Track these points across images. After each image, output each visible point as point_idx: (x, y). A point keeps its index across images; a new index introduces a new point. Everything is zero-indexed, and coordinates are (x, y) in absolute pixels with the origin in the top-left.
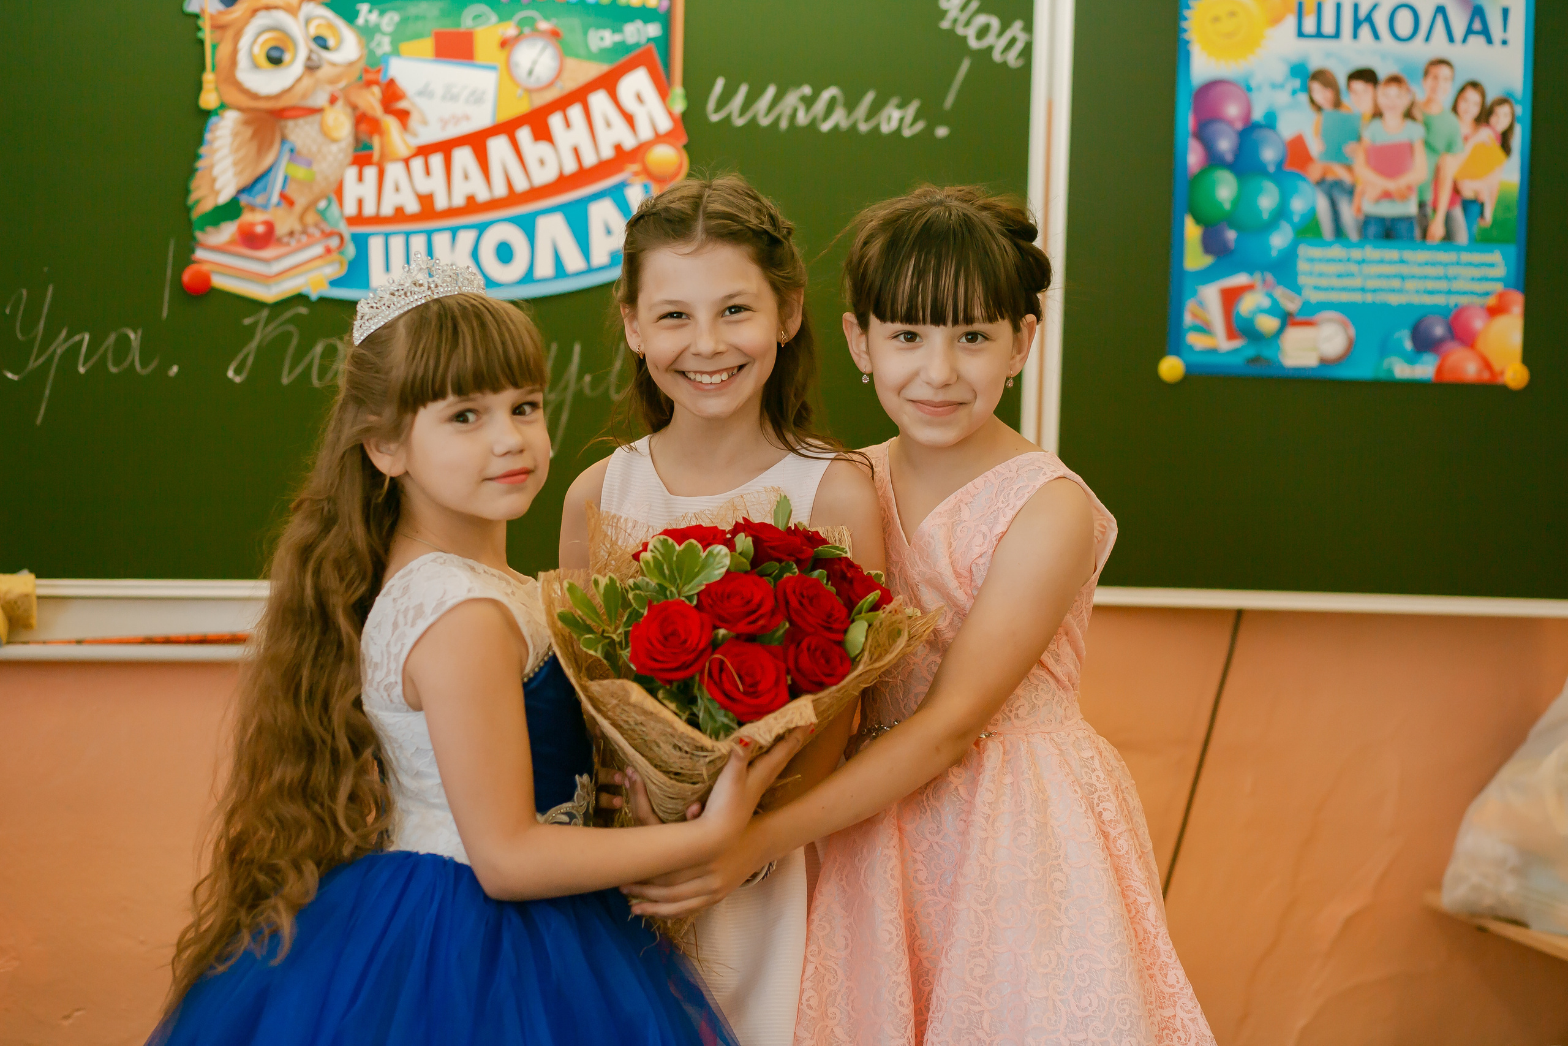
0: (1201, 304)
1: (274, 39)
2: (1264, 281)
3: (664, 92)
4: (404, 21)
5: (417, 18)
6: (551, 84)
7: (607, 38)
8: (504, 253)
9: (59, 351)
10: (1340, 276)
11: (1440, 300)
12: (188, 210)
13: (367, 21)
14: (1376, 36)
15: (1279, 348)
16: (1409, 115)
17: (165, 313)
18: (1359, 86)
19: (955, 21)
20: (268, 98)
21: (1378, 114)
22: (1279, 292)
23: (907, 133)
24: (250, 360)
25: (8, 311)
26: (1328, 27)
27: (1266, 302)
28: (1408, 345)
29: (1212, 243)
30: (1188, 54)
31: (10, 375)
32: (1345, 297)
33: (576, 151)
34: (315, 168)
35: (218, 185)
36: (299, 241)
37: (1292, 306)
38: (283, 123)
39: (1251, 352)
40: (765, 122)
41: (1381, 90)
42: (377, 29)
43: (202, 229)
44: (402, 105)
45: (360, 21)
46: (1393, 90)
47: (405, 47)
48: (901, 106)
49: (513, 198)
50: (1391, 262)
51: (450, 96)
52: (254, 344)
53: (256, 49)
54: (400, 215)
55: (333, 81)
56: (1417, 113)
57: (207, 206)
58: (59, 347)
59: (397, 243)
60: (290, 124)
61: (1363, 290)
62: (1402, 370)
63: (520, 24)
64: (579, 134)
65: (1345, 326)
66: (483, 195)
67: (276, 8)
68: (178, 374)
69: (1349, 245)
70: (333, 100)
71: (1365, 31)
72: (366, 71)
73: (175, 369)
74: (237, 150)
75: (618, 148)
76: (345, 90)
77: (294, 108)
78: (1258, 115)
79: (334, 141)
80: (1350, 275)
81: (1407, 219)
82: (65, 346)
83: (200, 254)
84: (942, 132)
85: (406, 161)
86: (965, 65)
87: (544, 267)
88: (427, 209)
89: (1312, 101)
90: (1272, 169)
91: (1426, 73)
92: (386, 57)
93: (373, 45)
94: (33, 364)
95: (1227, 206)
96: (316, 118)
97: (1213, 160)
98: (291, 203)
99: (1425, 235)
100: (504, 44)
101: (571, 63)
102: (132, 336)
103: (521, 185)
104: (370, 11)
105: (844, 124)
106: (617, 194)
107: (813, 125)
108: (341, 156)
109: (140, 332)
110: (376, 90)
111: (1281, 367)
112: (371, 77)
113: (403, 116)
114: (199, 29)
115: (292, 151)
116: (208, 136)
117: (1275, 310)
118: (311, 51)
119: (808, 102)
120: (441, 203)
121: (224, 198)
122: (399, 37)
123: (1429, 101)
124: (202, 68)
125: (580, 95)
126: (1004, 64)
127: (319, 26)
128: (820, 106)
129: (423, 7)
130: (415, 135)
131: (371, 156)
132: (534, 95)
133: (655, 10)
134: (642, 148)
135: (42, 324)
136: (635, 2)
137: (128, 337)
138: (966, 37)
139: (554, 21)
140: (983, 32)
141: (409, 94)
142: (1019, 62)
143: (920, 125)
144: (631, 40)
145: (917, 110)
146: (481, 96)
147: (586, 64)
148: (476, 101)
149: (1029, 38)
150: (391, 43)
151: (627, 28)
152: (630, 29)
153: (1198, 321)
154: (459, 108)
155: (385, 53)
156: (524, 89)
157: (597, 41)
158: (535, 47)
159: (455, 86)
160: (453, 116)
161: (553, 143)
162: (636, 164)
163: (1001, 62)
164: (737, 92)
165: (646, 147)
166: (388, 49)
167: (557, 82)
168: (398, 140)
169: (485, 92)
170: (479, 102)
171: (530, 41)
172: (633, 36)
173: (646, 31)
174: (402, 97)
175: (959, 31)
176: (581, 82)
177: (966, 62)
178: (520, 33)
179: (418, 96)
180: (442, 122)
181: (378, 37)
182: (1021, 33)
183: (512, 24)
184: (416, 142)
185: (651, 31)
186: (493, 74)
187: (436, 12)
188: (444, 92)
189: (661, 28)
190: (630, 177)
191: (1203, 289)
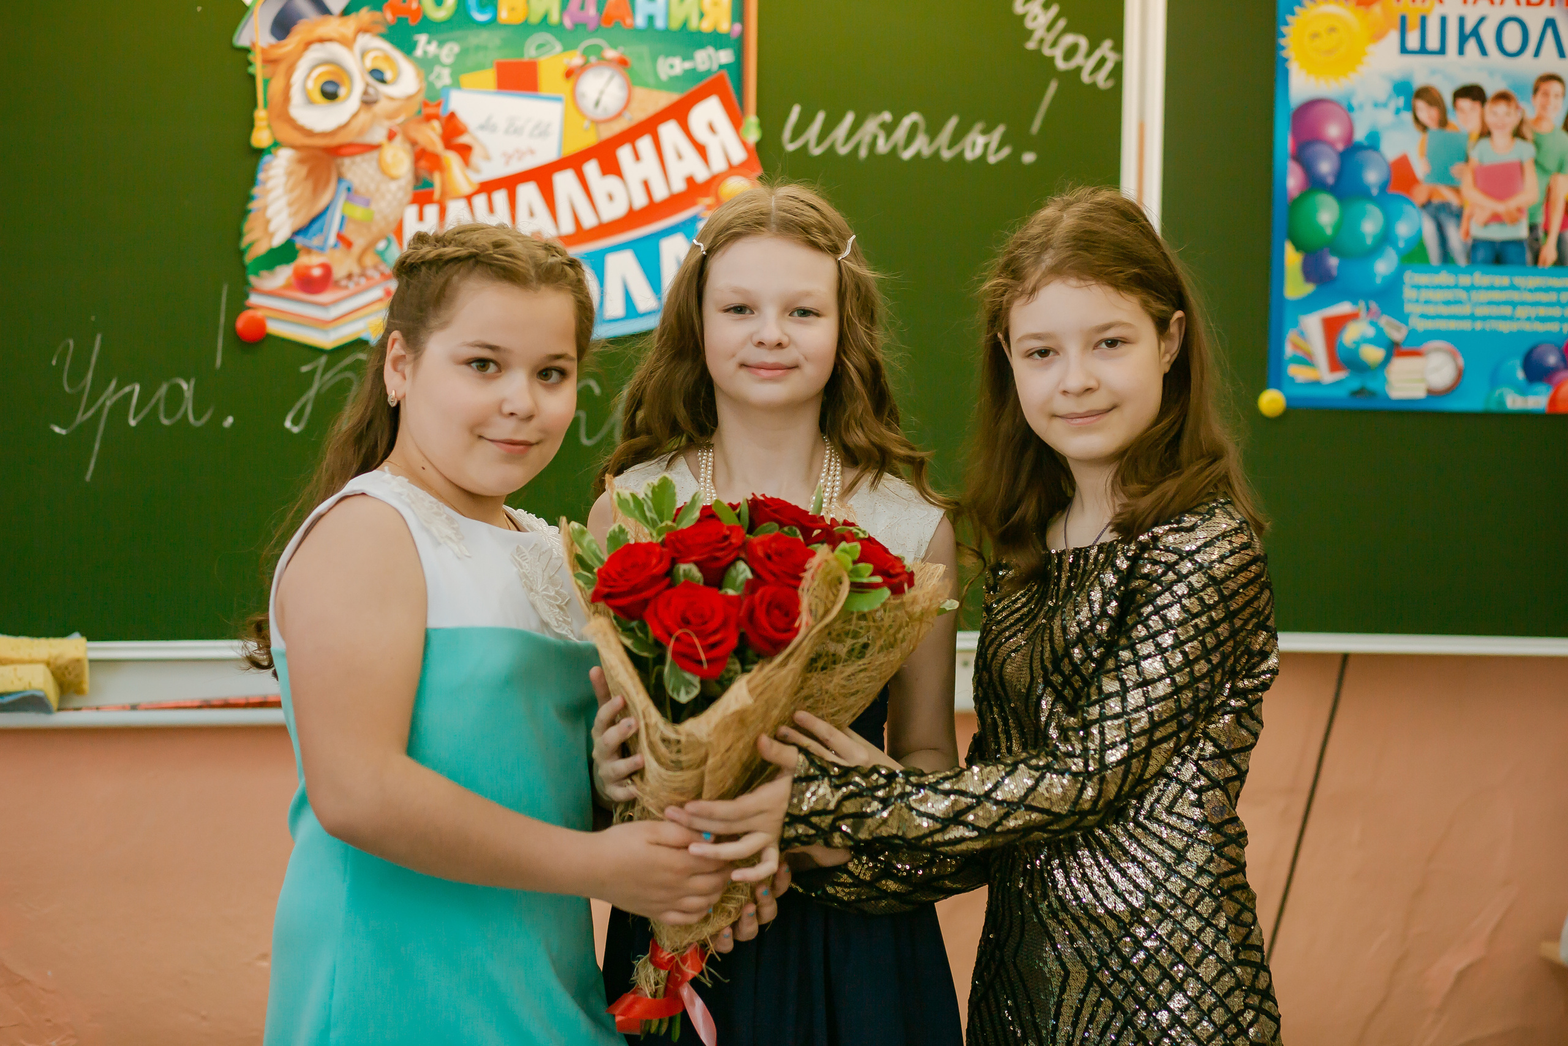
0: (1302, 335)
1: (328, 73)
2: (1368, 309)
3: (737, 122)
4: (464, 53)
5: (478, 48)
6: (619, 115)
7: (679, 66)
9: (108, 403)
10: (1448, 303)
11: (1554, 327)
12: (241, 253)
13: (425, 53)
14: (1484, 52)
15: (1385, 380)
16: (1518, 133)
17: (219, 362)
18: (1465, 103)
19: (1041, 41)
20: (324, 135)
21: (1485, 133)
22: (1384, 321)
23: (992, 159)
24: (308, 410)
25: (54, 362)
26: (1433, 43)
27: (1371, 332)
28: (1520, 375)
29: (1314, 270)
30: (1286, 72)
31: (57, 429)
32: (1453, 325)
33: (646, 184)
34: (374, 207)
35: (272, 227)
36: (357, 284)
37: (1398, 336)
38: (339, 161)
39: (1355, 384)
40: (843, 151)
41: (1488, 107)
42: (436, 60)
43: (257, 274)
44: (464, 139)
45: (419, 52)
46: (1502, 108)
47: (465, 79)
48: (986, 132)
49: (581, 235)
50: (1502, 289)
51: (513, 129)
52: (312, 393)
53: (310, 84)
55: (390, 116)
56: (1526, 131)
57: (261, 249)
58: (109, 398)
60: (347, 161)
61: (1473, 317)
62: (1514, 402)
63: (585, 53)
64: (648, 166)
65: (1454, 356)
66: (549, 231)
67: (330, 40)
68: (233, 424)
69: (1458, 271)
70: (391, 136)
71: (1471, 45)
72: (426, 104)
73: (229, 421)
74: (292, 190)
75: (690, 180)
76: (404, 125)
77: (350, 145)
78: (1360, 136)
79: (393, 178)
80: (1458, 302)
81: (1518, 243)
82: (115, 398)
83: (254, 299)
84: (1029, 158)
85: (469, 198)
86: (1053, 87)
87: (614, 307)
89: (1417, 120)
90: (1375, 192)
91: (1536, 90)
92: (447, 89)
93: (432, 77)
94: (81, 418)
95: (1329, 231)
96: (374, 154)
97: (1313, 183)
98: (349, 244)
99: (1536, 260)
100: (569, 74)
101: (639, 92)
102: (185, 386)
103: (589, 221)
104: (429, 42)
105: (927, 152)
106: (688, 228)
107: (894, 152)
108: (400, 195)
109: (192, 382)
110: (436, 124)
111: (1387, 398)
112: (430, 111)
113: (465, 151)
114: (250, 64)
115: (349, 189)
116: (261, 176)
117: (1379, 340)
118: (368, 85)
119: (889, 129)
121: (278, 240)
122: (459, 69)
123: (1539, 119)
124: (254, 104)
125: (649, 126)
126: (1094, 85)
127: (375, 58)
128: (901, 133)
129: (484, 37)
130: (477, 171)
131: (432, 193)
132: (602, 127)
133: (727, 36)
134: (715, 180)
135: (90, 375)
136: (706, 26)
137: (180, 387)
138: (1052, 59)
139: (621, 49)
140: (1071, 52)
141: (470, 129)
142: (1109, 84)
143: (1007, 151)
144: (702, 68)
145: (1003, 135)
146: (546, 128)
147: (655, 94)
148: (541, 134)
149: (1119, 58)
150: (451, 75)
151: (698, 54)
152: (701, 56)
153: (1299, 352)
154: (523, 142)
155: (444, 86)
156: (589, 120)
157: (667, 69)
158: (602, 76)
159: (518, 119)
160: (518, 151)
161: (621, 176)
162: (708, 197)
163: (1090, 84)
164: (813, 120)
165: (719, 179)
166: (448, 81)
167: (625, 113)
168: (459, 176)
169: (550, 125)
170: (544, 135)
171: (597, 70)
172: (704, 63)
173: (718, 58)
174: (464, 132)
175: (1045, 51)
176: (651, 113)
177: (1054, 84)
178: (586, 62)
179: (480, 130)
180: (505, 156)
181: (437, 68)
182: (1111, 52)
183: (578, 53)
184: (478, 178)
185: (723, 57)
186: (559, 106)
187: (497, 42)
188: (507, 125)
189: (733, 54)
190: (702, 210)
191: (1304, 318)
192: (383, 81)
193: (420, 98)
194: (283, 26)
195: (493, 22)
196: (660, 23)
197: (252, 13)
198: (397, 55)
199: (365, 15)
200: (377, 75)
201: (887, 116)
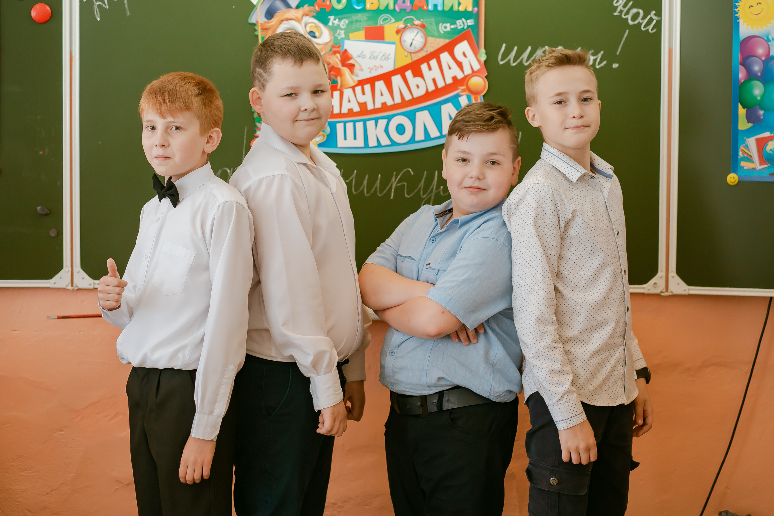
0: (747, 147)
3: (476, 53)
4: (351, 23)
5: (357, 21)
6: (422, 49)
7: (449, 27)
8: (401, 129)
13: (333, 23)
19: (621, 12)
23: (597, 67)
29: (751, 117)
30: (738, 24)
33: (434, 80)
39: (772, 170)
40: (526, 64)
42: (338, 27)
44: (351, 62)
45: (330, 24)
47: (351, 35)
48: (593, 55)
49: (404, 103)
51: (373, 57)
54: (351, 113)
59: (350, 126)
63: (405, 23)
64: (435, 72)
66: (390, 103)
67: (291, 19)
72: (333, 46)
75: (455, 78)
78: (772, 53)
84: (615, 66)
85: (353, 88)
86: (627, 33)
87: (420, 136)
88: (364, 110)
92: (343, 39)
93: (336, 35)
95: (759, 98)
97: (751, 76)
100: (398, 32)
101: (430, 39)
102: (229, 171)
103: (408, 97)
104: (335, 19)
106: (454, 100)
109: (232, 169)
112: (336, 49)
113: (351, 67)
114: (256, 30)
120: (370, 107)
122: (348, 31)
125: (435, 54)
126: (647, 31)
127: (311, 26)
129: (359, 16)
130: (357, 76)
131: (337, 86)
132: (413, 55)
133: (471, 12)
134: (466, 78)
136: (461, 9)
137: (227, 171)
138: (627, 19)
139: (422, 20)
140: (635, 17)
141: (354, 57)
142: (655, 30)
143: (605, 63)
144: (459, 28)
145: (602, 56)
146: (388, 56)
147: (438, 40)
148: (385, 59)
149: (659, 19)
150: (345, 33)
151: (458, 22)
152: (459, 22)
153: (746, 156)
154: (378, 62)
155: (342, 38)
156: (409, 52)
157: (443, 29)
158: (413, 32)
159: (376, 52)
160: (375, 66)
161: (423, 77)
162: (463, 86)
163: (645, 31)
164: (512, 50)
165: (468, 77)
166: (343, 36)
167: (424, 49)
168: (349, 78)
169: (389, 54)
170: (387, 59)
171: (411, 30)
172: (460, 25)
173: (467, 23)
174: (350, 58)
175: (623, 16)
176: (436, 48)
177: (627, 31)
178: (406, 26)
179: (358, 58)
180: (369, 69)
181: (338, 31)
182: (654, 16)
183: (402, 22)
184: (357, 79)
185: (469, 23)
186: (393, 46)
187: (366, 18)
188: (370, 55)
189: (474, 21)
190: (461, 92)
191: (747, 140)
192: (315, 37)
193: (331, 44)
194: (270, 14)
195: (364, 10)
196: (440, 8)
197: (257, 8)
198: (321, 25)
199: (306, 8)
200: (312, 34)
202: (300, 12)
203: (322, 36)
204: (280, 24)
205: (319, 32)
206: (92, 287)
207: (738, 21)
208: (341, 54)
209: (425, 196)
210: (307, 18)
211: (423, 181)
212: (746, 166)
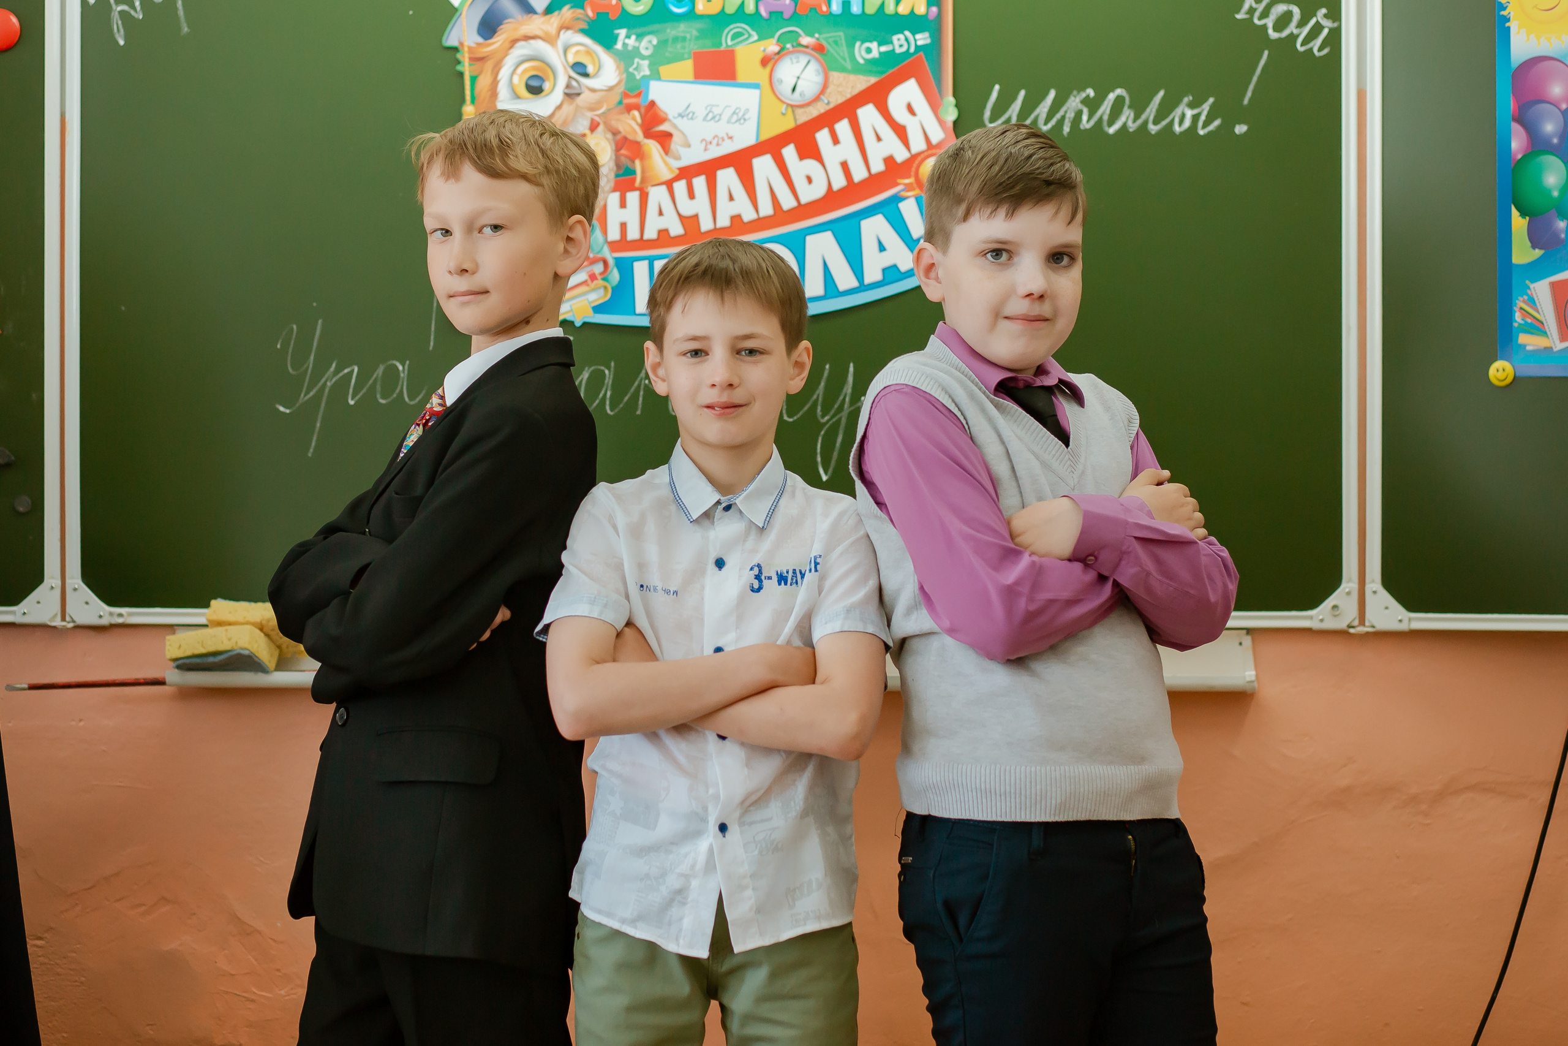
0: (1532, 302)
1: (534, 68)
3: (935, 106)
4: (662, 43)
5: (676, 39)
6: (817, 99)
7: (876, 50)
9: (329, 384)
13: (625, 45)
17: (432, 345)
19: (1252, 11)
23: (1201, 132)
25: (279, 346)
29: (1540, 235)
30: (1507, 32)
31: (282, 409)
33: (845, 166)
42: (636, 52)
44: (664, 127)
45: (619, 46)
47: (664, 70)
48: (1191, 106)
49: (780, 216)
51: (712, 116)
53: (516, 79)
54: (664, 238)
55: (593, 108)
58: (329, 380)
63: (782, 40)
64: (848, 149)
66: (749, 215)
67: (534, 37)
70: (593, 127)
72: (626, 95)
75: (889, 161)
76: (605, 116)
82: (335, 379)
84: (1240, 129)
85: (669, 184)
86: (1265, 56)
87: (815, 286)
88: (692, 231)
92: (646, 79)
93: (631, 70)
94: (303, 398)
95: (1556, 193)
97: (1537, 145)
100: (765, 61)
101: (835, 77)
102: (401, 368)
103: (788, 202)
104: (628, 37)
105: (1132, 126)
106: (890, 210)
107: (1098, 128)
109: (407, 364)
112: (631, 101)
113: (664, 139)
114: (459, 62)
118: (570, 78)
119: (1093, 105)
120: (706, 224)
122: (658, 60)
124: (462, 101)
125: (847, 110)
126: (1308, 53)
127: (577, 52)
128: (1105, 108)
129: (682, 28)
130: (678, 158)
131: (634, 180)
132: (799, 111)
133: (924, 17)
134: (914, 160)
135: (312, 357)
136: (903, 9)
137: (395, 368)
138: (1265, 27)
139: (817, 35)
140: (1282, 22)
141: (670, 117)
142: (1326, 51)
143: (1217, 123)
144: (898, 50)
145: (1212, 107)
146: (744, 115)
147: (852, 77)
148: (738, 120)
149: (1336, 25)
150: (650, 66)
151: (895, 38)
152: (899, 40)
153: (1529, 321)
154: (721, 128)
155: (644, 77)
156: (788, 105)
157: (863, 53)
158: (798, 62)
159: (718, 106)
160: (716, 136)
161: (818, 157)
162: (909, 177)
163: (1304, 52)
164: (1014, 98)
165: (919, 159)
166: (647, 72)
167: (822, 97)
168: (660, 164)
169: (747, 110)
170: (742, 121)
171: (793, 56)
172: (901, 46)
173: (915, 40)
174: (662, 120)
175: (1256, 21)
176: (849, 96)
177: (1266, 53)
178: (782, 49)
179: (680, 118)
180: (704, 143)
181: (636, 60)
182: (1325, 19)
183: (774, 41)
184: (677, 164)
185: (920, 39)
186: (756, 93)
187: (695, 33)
188: (705, 113)
189: (931, 36)
190: (903, 190)
191: (1532, 286)
192: (586, 75)
193: (621, 89)
194: (489, 26)
195: (691, 15)
196: (856, 9)
197: (461, 14)
198: (598, 49)
199: (567, 13)
200: (580, 69)
201: (1091, 92)
202: (555, 20)
203: (601, 72)
204: (511, 47)
205: (594, 65)
206: (105, 621)
207: (1507, 25)
208: (643, 110)
209: (826, 418)
210: (569, 32)
211: (823, 384)
212: (1529, 345)
